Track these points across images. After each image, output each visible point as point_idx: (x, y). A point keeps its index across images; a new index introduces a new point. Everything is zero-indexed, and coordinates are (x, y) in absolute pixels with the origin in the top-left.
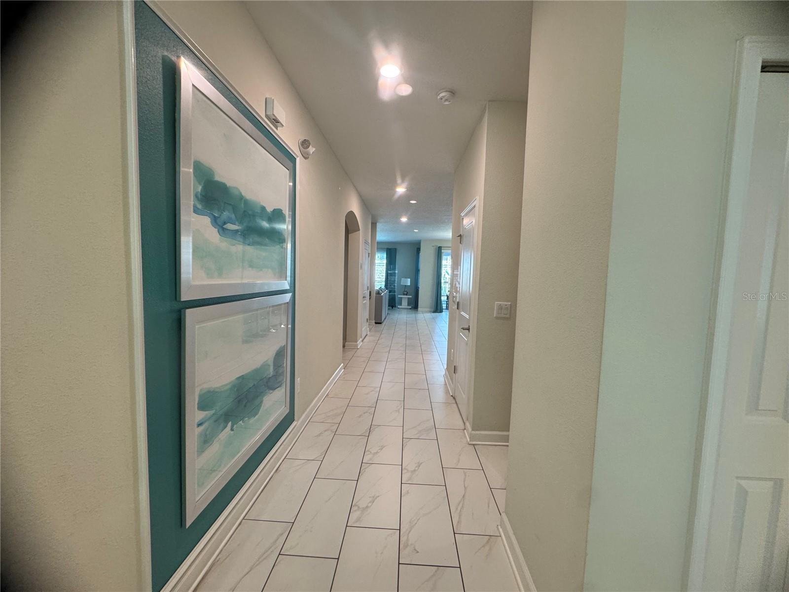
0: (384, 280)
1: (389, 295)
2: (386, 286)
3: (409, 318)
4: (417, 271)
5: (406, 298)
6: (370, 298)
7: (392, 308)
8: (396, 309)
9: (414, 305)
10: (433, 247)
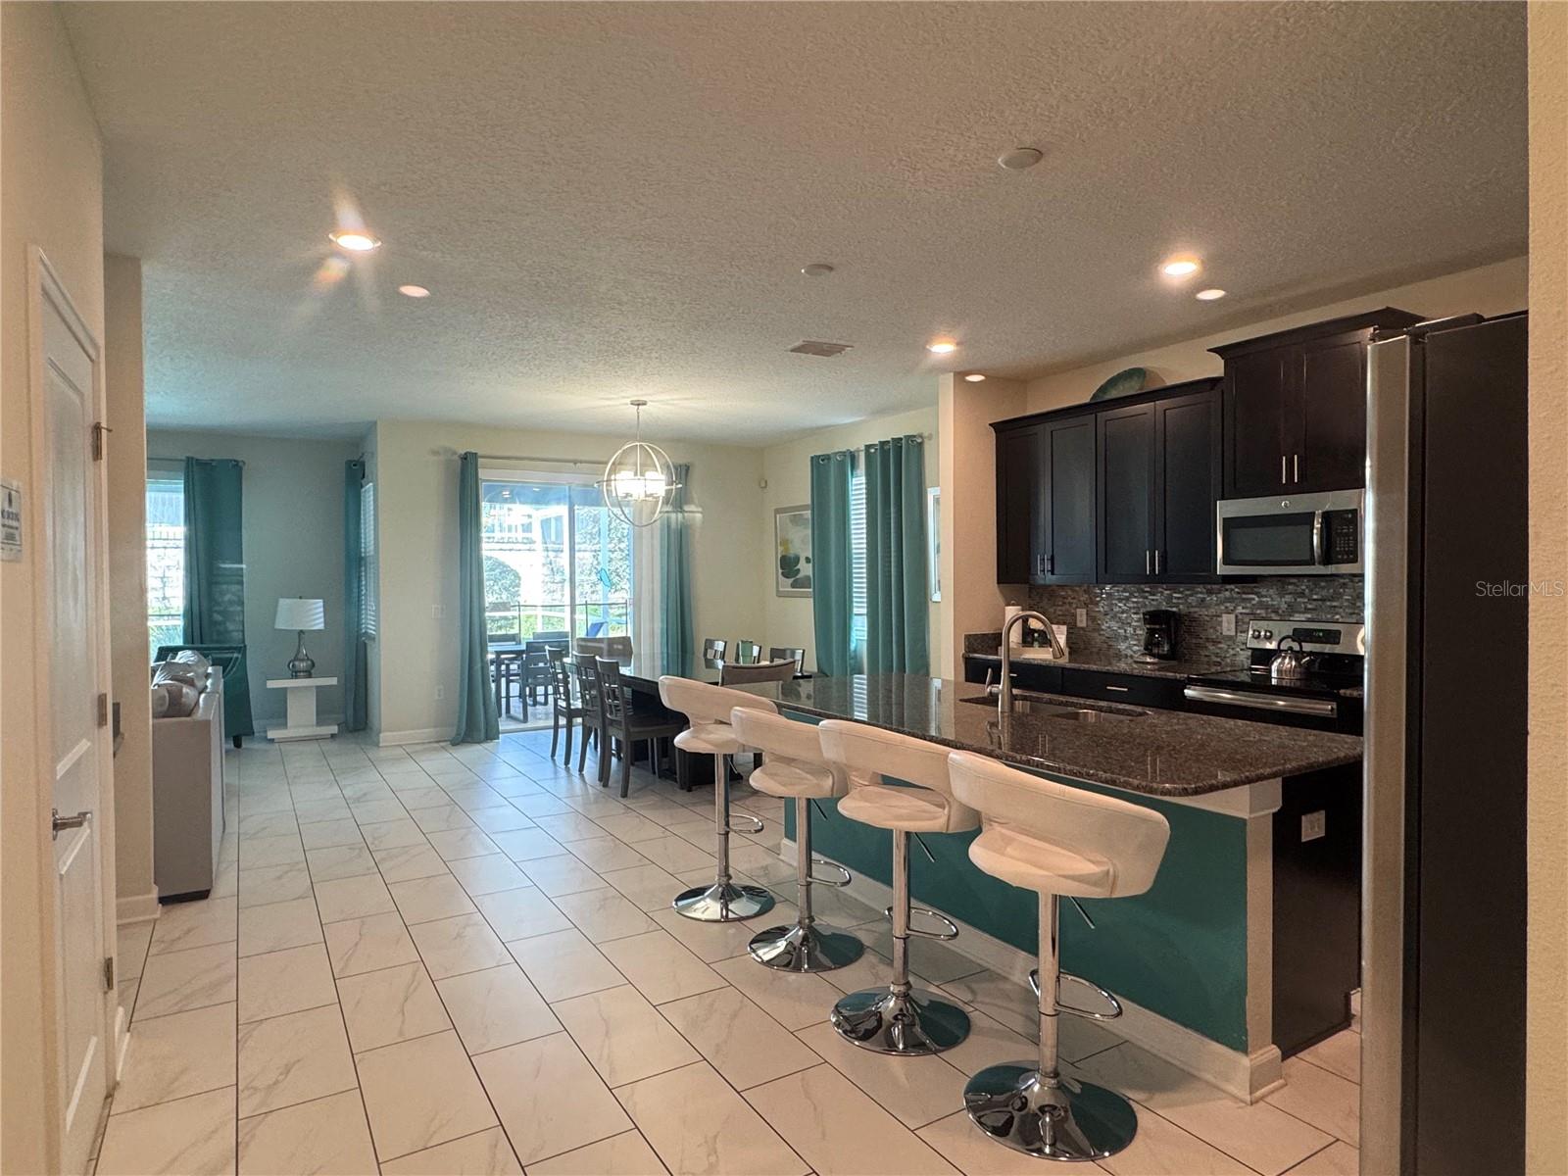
4: (355, 563)
5: (306, 688)
8: (257, 746)
9: (352, 720)
10: (436, 458)
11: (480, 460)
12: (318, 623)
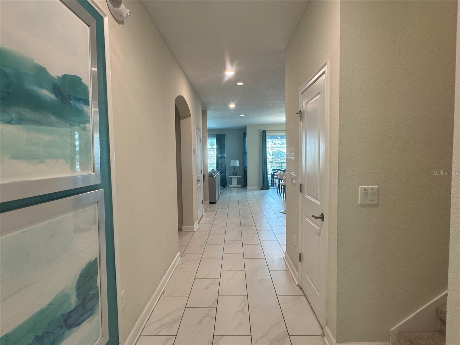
0: (215, 162)
1: (221, 176)
2: (217, 168)
3: (240, 196)
4: (244, 153)
5: (235, 177)
6: (204, 181)
7: (224, 187)
8: (227, 188)
9: (243, 184)
10: (258, 132)
11: (266, 132)
12: (238, 165)
